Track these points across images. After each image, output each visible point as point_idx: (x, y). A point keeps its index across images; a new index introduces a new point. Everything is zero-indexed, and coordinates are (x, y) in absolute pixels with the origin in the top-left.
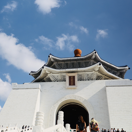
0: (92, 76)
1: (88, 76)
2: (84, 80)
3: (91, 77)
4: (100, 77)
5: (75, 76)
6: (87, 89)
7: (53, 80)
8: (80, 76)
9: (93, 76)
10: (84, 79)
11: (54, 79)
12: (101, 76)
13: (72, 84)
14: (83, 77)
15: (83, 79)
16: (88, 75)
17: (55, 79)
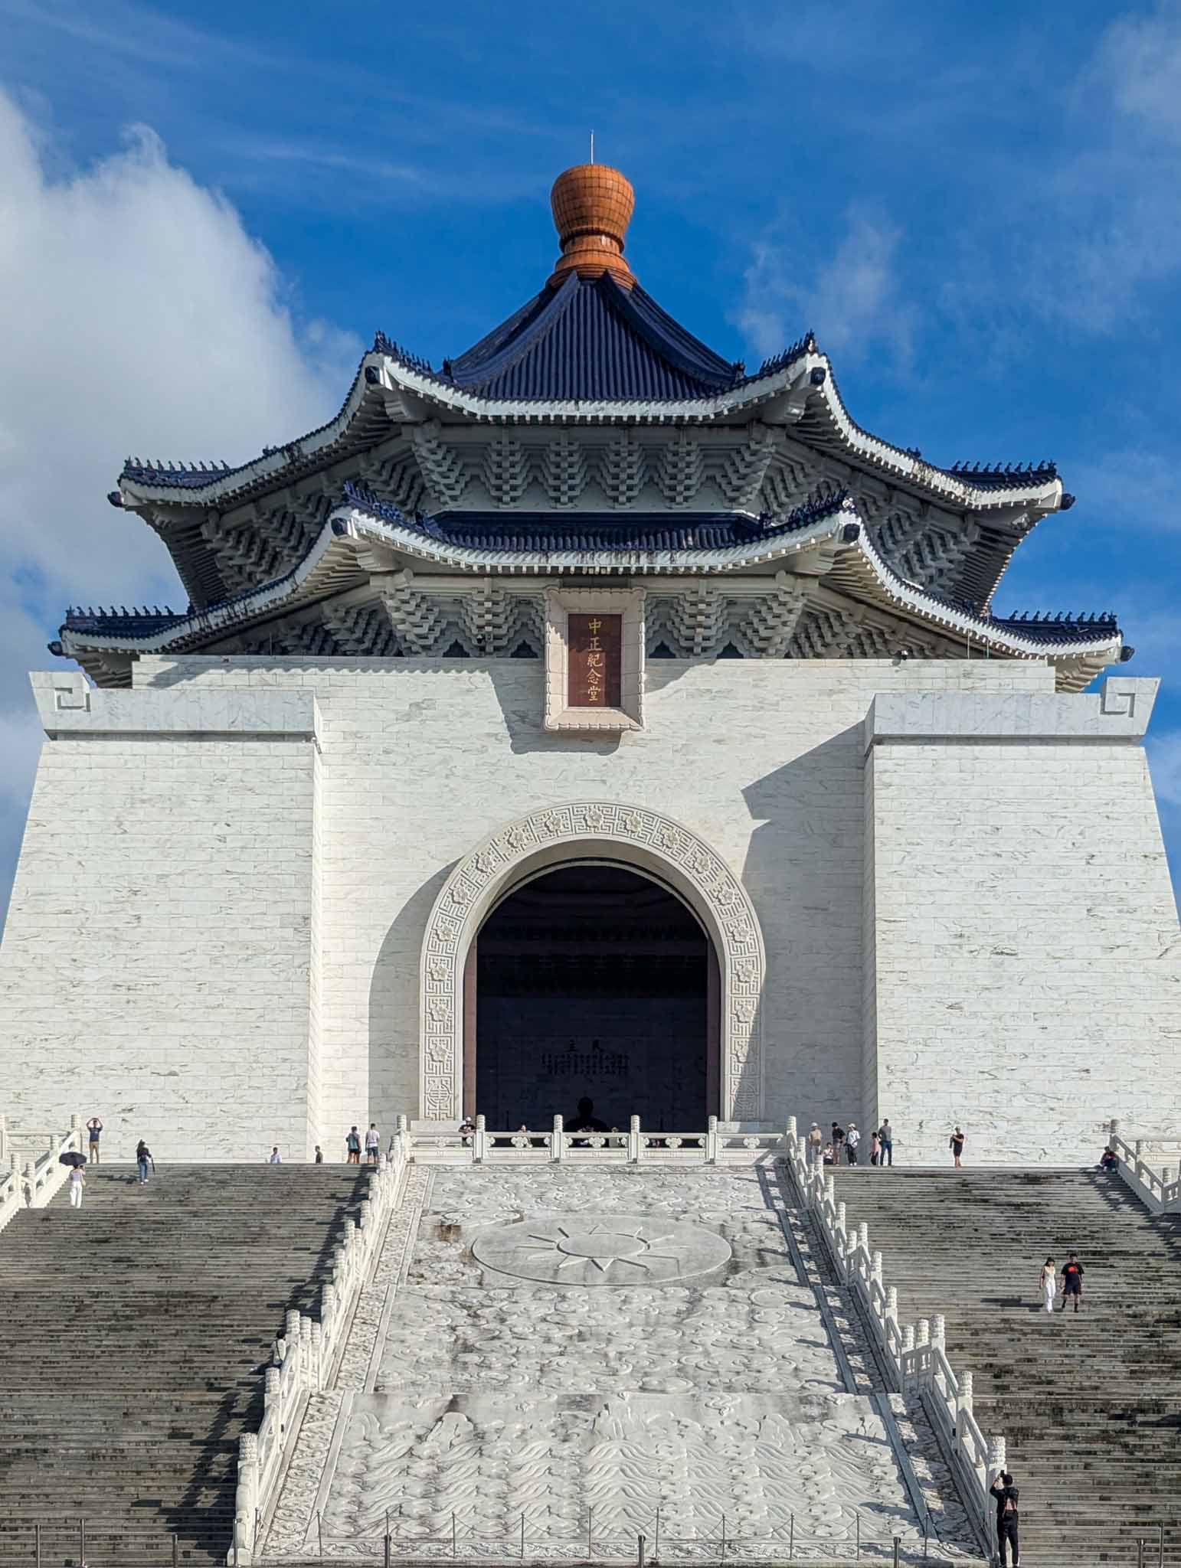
0: (769, 617)
1: (734, 610)
2: (690, 650)
3: (755, 621)
4: (827, 618)
5: (619, 617)
6: (719, 741)
7: (420, 637)
8: (663, 609)
9: (771, 622)
10: (698, 639)
11: (424, 630)
12: (839, 616)
13: (593, 691)
14: (688, 621)
15: (683, 643)
16: (731, 603)
17: (431, 629)
